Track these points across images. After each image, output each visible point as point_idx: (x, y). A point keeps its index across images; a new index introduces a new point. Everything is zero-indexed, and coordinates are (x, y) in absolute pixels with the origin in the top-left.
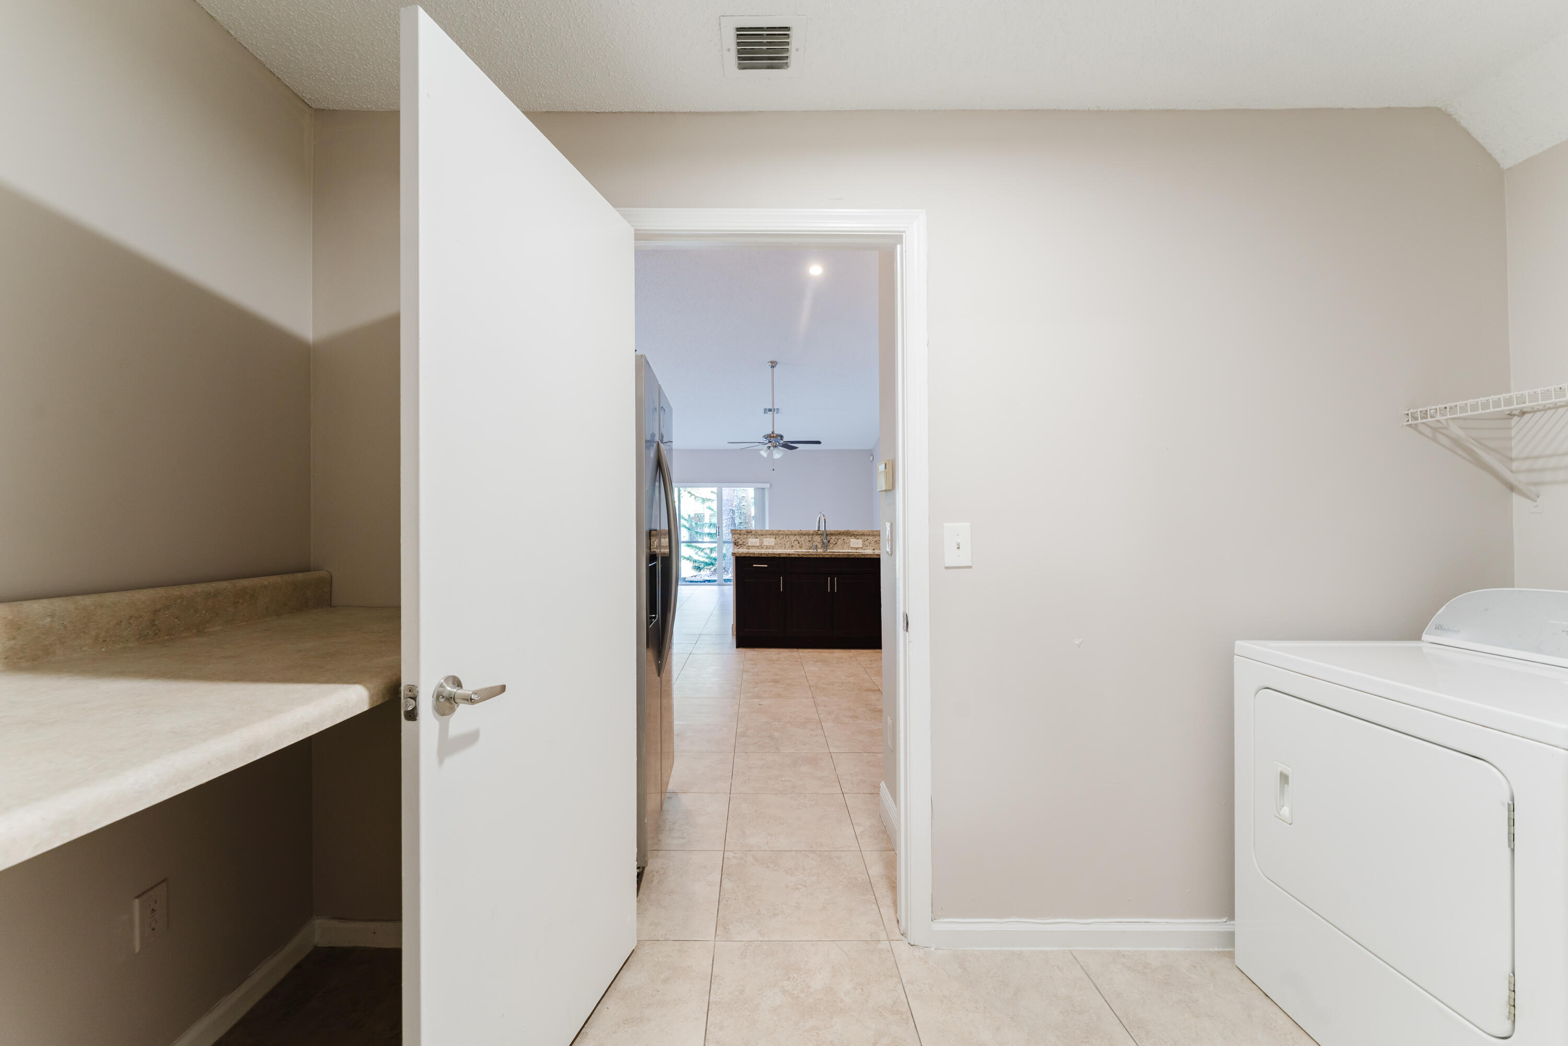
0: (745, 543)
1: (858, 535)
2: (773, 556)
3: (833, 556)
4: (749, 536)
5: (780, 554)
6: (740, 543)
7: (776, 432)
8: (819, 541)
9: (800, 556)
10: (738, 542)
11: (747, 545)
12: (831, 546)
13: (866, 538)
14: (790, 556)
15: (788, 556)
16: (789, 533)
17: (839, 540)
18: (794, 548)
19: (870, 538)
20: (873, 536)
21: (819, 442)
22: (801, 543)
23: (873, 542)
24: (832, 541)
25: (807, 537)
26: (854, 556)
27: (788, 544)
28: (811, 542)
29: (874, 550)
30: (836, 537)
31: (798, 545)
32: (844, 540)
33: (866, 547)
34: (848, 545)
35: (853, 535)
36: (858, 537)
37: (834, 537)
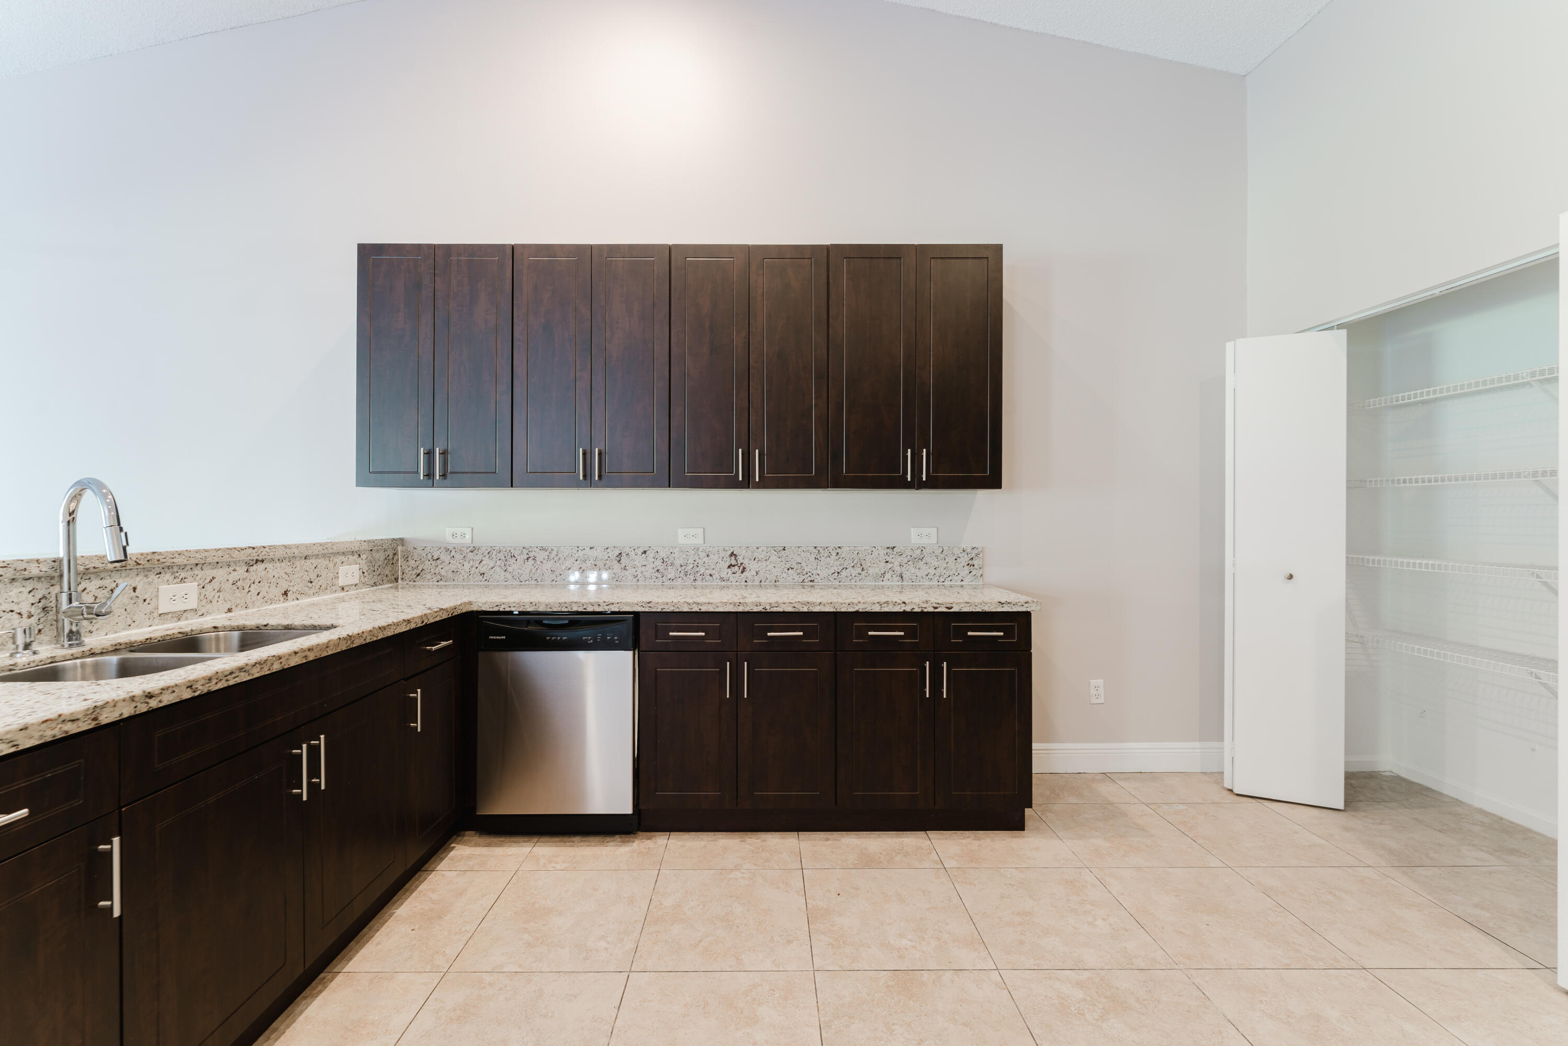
1: (183, 567)
2: (57, 733)
8: (25, 608)
13: (209, 573)
19: (220, 573)
20: (229, 566)
23: (229, 585)
29: (230, 610)
30: (108, 583)
32: (135, 589)
33: (209, 606)
34: (151, 607)
35: (169, 567)
36: (183, 575)
37: (96, 583)
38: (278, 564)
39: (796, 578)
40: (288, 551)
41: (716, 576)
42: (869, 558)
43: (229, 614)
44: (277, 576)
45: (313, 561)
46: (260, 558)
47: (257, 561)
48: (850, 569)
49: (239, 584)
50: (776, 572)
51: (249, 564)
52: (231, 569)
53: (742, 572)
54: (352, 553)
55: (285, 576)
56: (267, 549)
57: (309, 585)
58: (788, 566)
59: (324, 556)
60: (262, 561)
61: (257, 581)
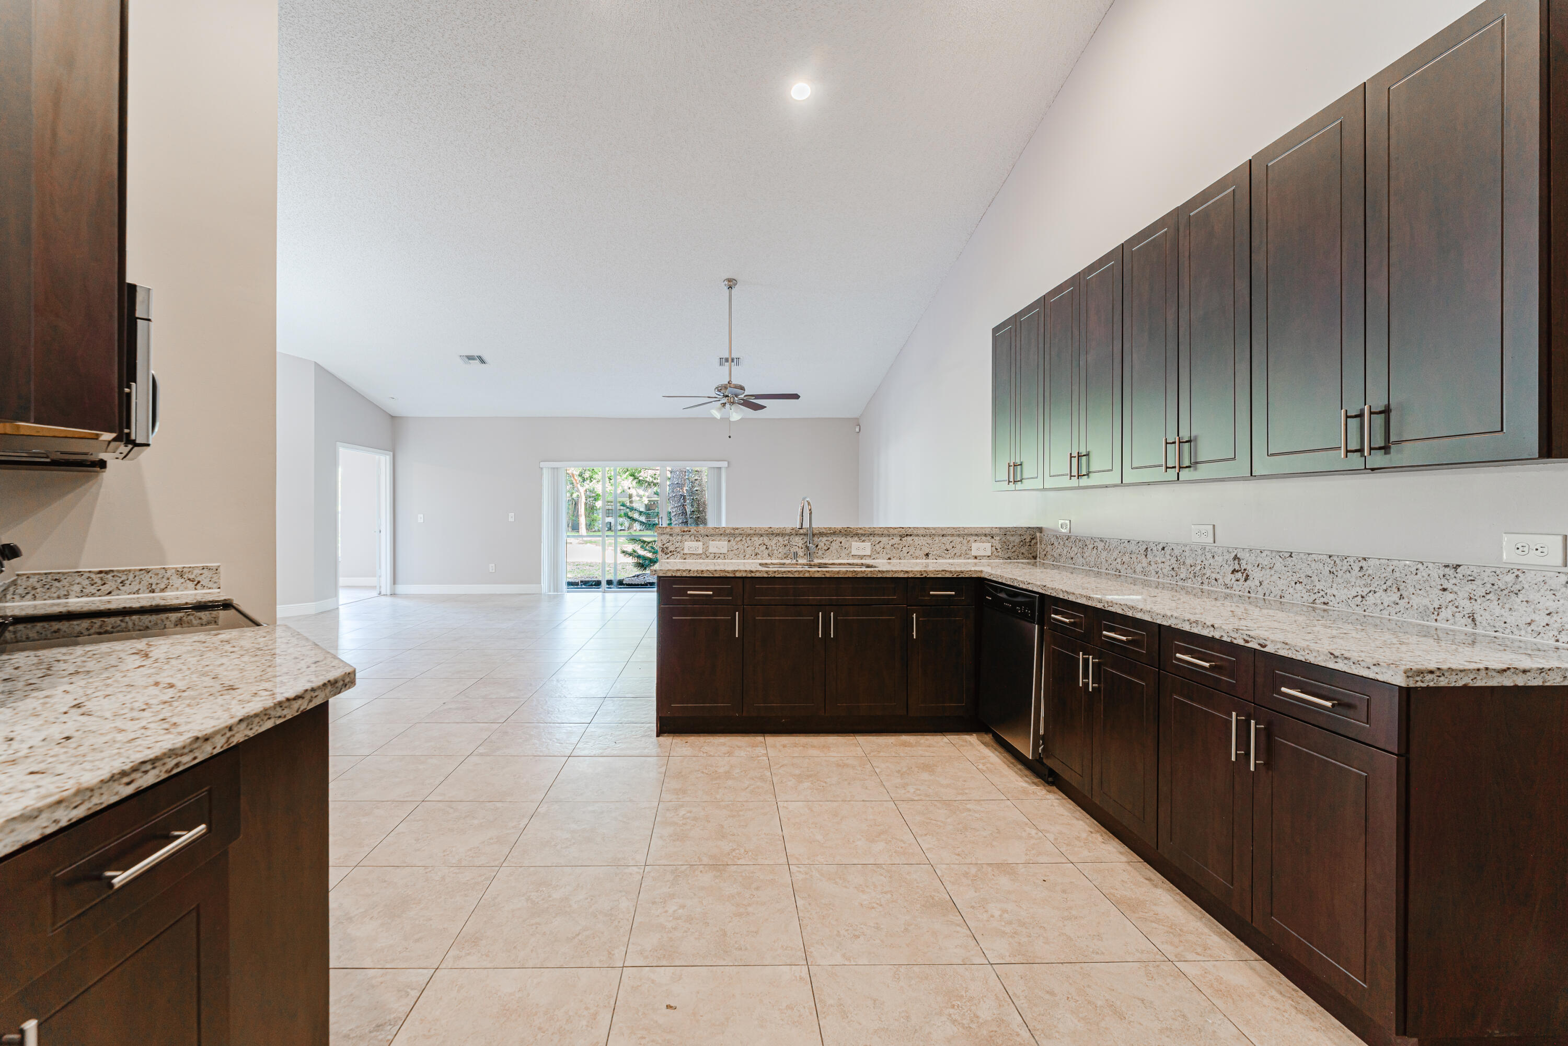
0: (678, 550)
1: (863, 535)
2: (723, 574)
3: (828, 575)
4: (687, 537)
5: (735, 571)
6: (671, 548)
7: (734, 382)
8: (800, 545)
9: (770, 575)
10: (667, 548)
11: (682, 552)
12: (820, 552)
13: (878, 539)
14: (753, 575)
15: (749, 575)
16: (752, 532)
17: (833, 544)
18: (759, 556)
19: (884, 540)
20: (889, 536)
21: (796, 397)
22: (770, 548)
23: (889, 546)
24: (821, 545)
25: (780, 539)
26: (864, 575)
27: (749, 551)
28: (787, 548)
29: (890, 559)
30: (830, 538)
31: (766, 552)
32: (841, 543)
33: (877, 555)
34: (848, 552)
35: (857, 535)
36: (863, 538)
37: (824, 539)
38: (922, 538)
39: (1306, 596)
40: (927, 531)
41: (1220, 581)
42: (1411, 579)
43: (889, 561)
44: (921, 544)
45: (949, 538)
46: (909, 534)
47: (907, 535)
48: (1380, 593)
49: (895, 546)
50: (1282, 584)
51: (901, 536)
52: (890, 538)
53: (1246, 580)
54: (986, 535)
55: (927, 545)
56: (912, 529)
57: (946, 552)
58: (1295, 579)
59: (959, 535)
60: (911, 535)
61: (907, 546)
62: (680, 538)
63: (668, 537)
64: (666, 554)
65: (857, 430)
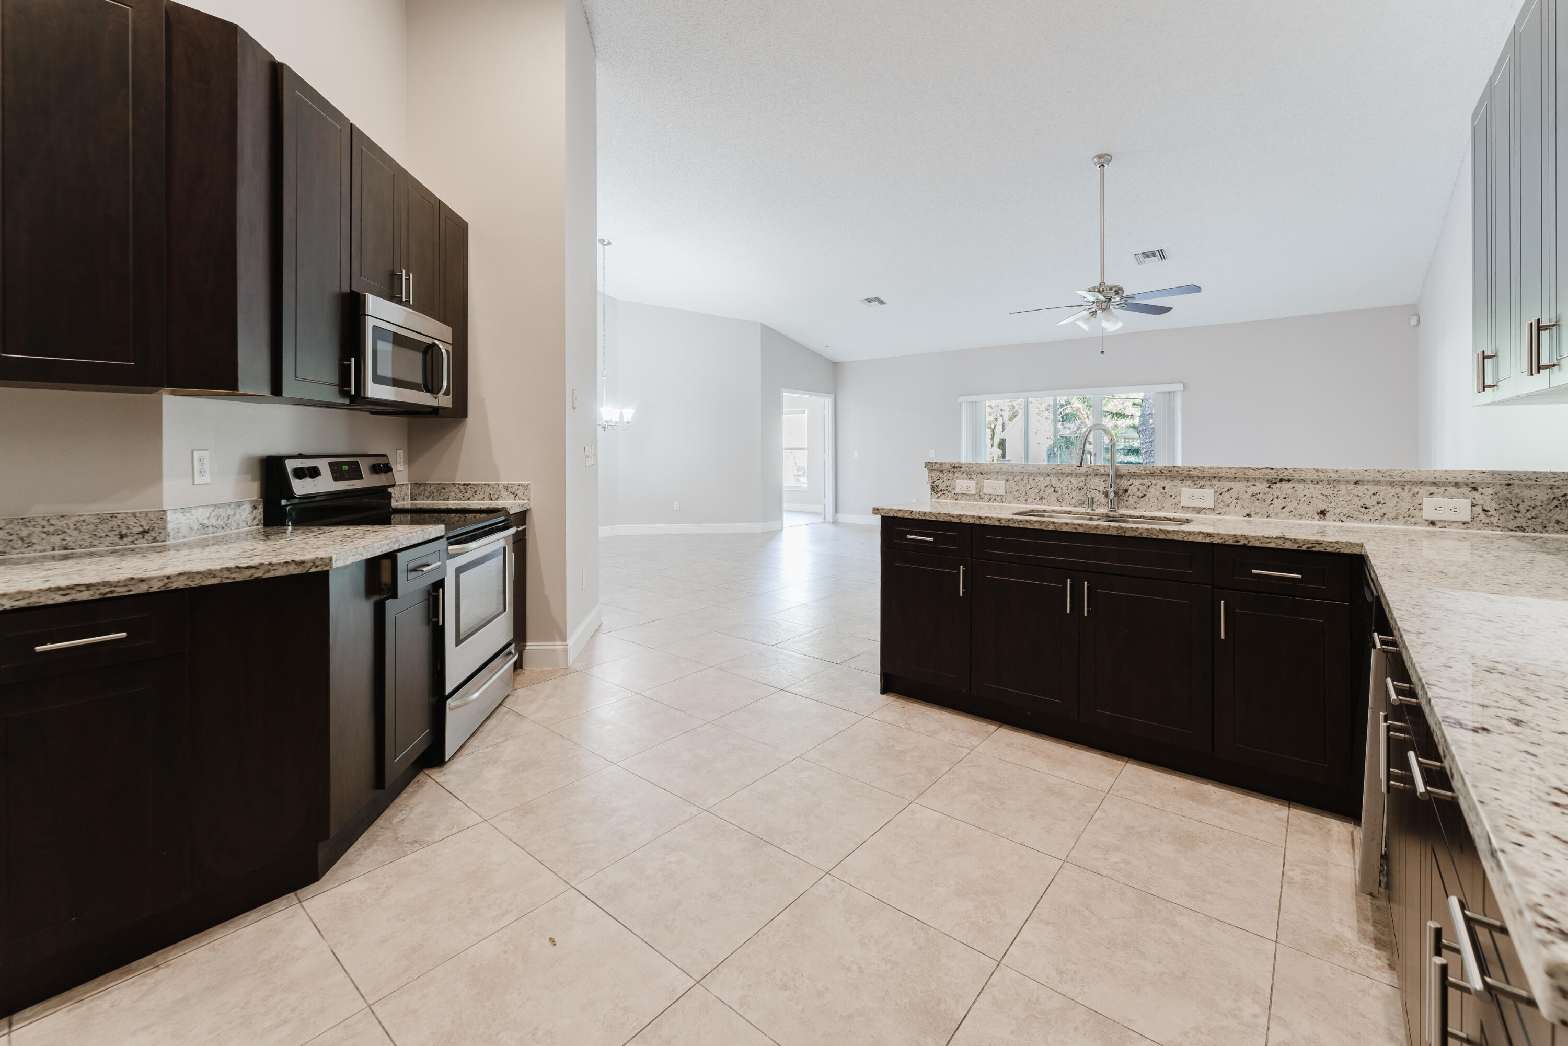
0: (949, 489)
1: (1202, 478)
2: (947, 519)
3: (1081, 530)
4: (958, 474)
5: (960, 516)
6: (942, 487)
7: (1109, 282)
9: (1004, 524)
10: (937, 486)
11: (953, 492)
12: (1131, 501)
13: (1226, 485)
14: (982, 522)
15: (977, 522)
16: (1035, 470)
17: (1152, 489)
18: (1045, 501)
19: (1239, 487)
20: (1248, 481)
21: (1196, 289)
22: (1060, 491)
23: (1248, 496)
24: (1132, 490)
25: (1074, 480)
26: (1137, 534)
27: (1032, 493)
28: (1083, 492)
29: (1248, 515)
30: (1146, 481)
31: (1054, 496)
32: (1164, 488)
33: (1226, 509)
34: (1175, 501)
35: (1190, 477)
36: (1202, 483)
37: (1137, 482)
38: (1311, 485)
40: (1321, 474)
43: (1247, 518)
44: (1309, 495)
45: (1370, 487)
46: (1286, 478)
47: (1281, 480)
49: (1258, 496)
51: (1271, 483)
52: (1250, 484)
54: (1457, 485)
55: (1321, 497)
56: (1290, 471)
57: (1363, 510)
59: (1392, 484)
60: (1289, 481)
61: (1281, 497)
62: (951, 475)
63: (938, 473)
64: (937, 492)
65: (1414, 321)
